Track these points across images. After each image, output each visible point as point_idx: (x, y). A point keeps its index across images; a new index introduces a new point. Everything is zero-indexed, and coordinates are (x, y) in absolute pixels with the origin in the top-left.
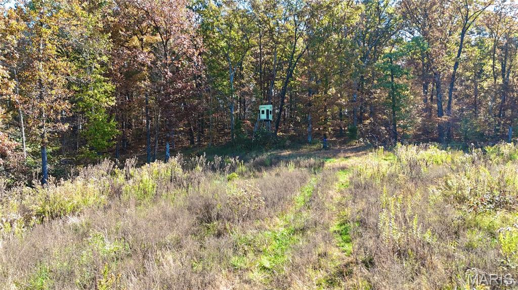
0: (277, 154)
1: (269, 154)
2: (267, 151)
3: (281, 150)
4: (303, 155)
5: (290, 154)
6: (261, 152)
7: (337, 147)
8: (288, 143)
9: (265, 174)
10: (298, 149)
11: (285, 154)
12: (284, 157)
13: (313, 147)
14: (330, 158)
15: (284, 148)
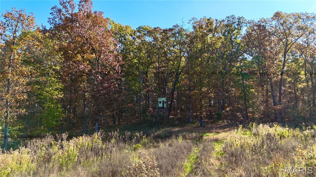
0: (170, 130)
1: (164, 130)
2: (163, 128)
3: (173, 127)
4: (187, 131)
5: (178, 130)
6: (159, 129)
7: (209, 125)
8: (177, 122)
9: (161, 145)
10: (183, 127)
11: (175, 130)
12: (175, 132)
13: (194, 125)
14: (206, 133)
15: (174, 126)
